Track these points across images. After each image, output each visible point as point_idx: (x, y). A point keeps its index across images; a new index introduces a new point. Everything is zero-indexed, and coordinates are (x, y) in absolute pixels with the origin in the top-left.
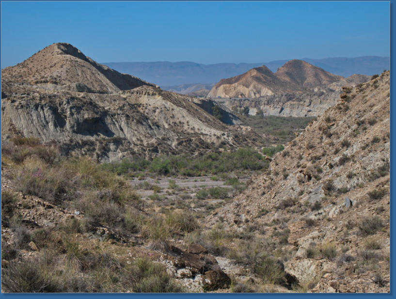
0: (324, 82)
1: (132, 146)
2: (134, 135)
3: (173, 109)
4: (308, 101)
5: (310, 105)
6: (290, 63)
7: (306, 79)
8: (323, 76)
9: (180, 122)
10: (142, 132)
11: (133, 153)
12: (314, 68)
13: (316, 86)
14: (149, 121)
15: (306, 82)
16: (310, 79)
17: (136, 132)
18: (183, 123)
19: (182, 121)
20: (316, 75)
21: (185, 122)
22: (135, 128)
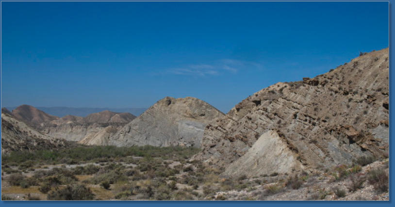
0: (46, 120)
1: (9, 144)
2: (7, 137)
3: (17, 123)
4: (47, 130)
5: (49, 132)
6: (21, 107)
7: (33, 118)
8: (44, 116)
9: (24, 132)
10: (12, 135)
11: (13, 150)
12: (38, 110)
13: (41, 122)
14: (14, 128)
15: (33, 120)
16: (36, 118)
17: (8, 135)
18: (27, 132)
19: (26, 131)
20: (40, 115)
21: (28, 132)
22: (7, 132)
